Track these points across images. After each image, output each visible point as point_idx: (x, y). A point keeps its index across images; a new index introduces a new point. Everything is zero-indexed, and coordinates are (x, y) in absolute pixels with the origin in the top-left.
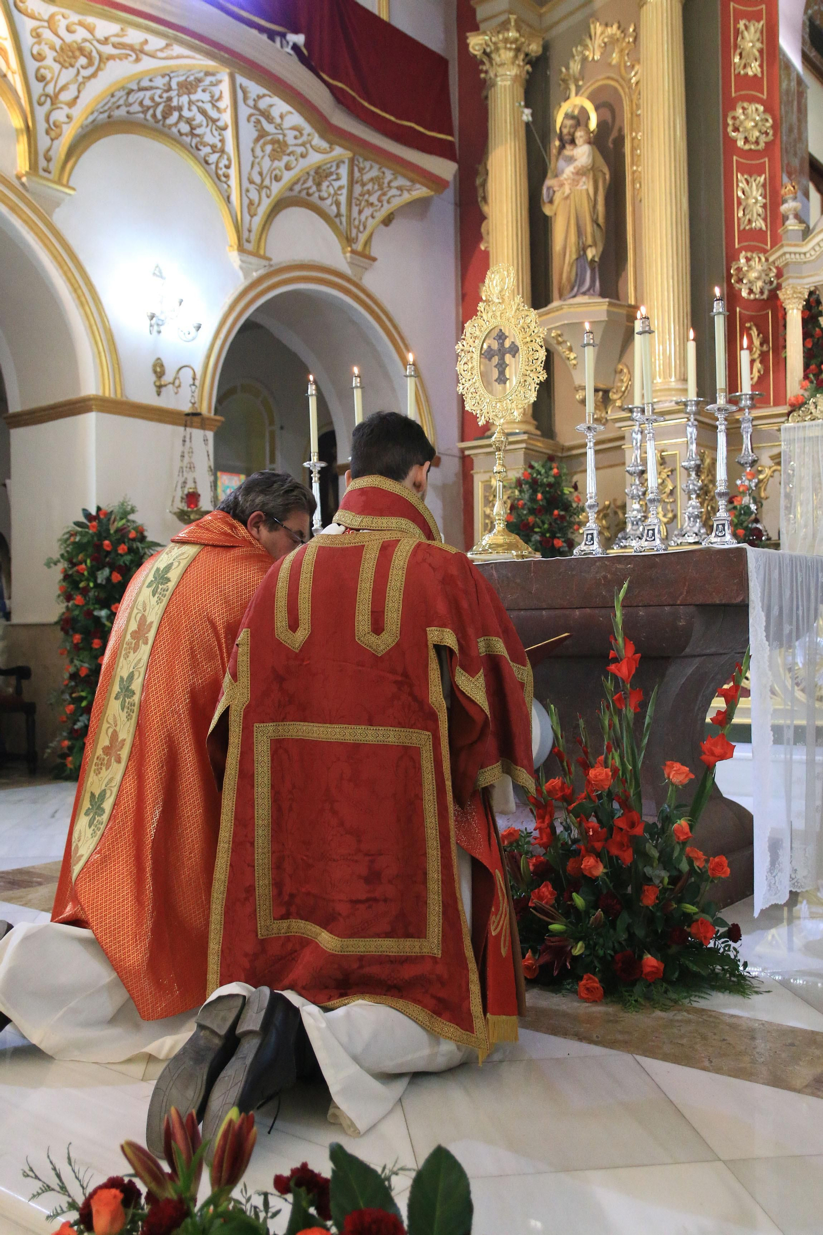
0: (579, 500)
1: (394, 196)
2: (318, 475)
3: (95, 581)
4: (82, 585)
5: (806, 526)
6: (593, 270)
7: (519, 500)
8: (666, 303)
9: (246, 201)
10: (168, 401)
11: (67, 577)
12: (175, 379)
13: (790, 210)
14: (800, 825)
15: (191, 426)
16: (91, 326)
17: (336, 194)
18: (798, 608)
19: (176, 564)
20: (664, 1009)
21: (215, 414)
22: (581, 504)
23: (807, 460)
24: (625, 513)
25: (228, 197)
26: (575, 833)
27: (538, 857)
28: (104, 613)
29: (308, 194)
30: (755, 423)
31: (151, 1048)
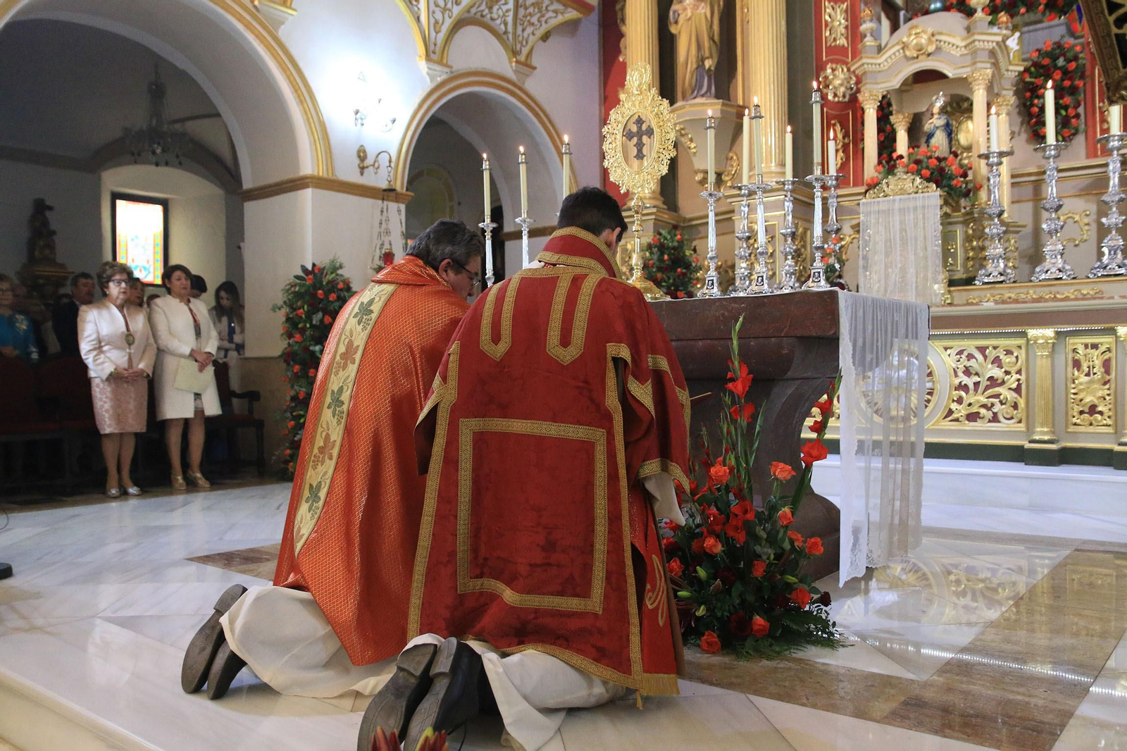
0: (698, 260)
1: (551, 18)
2: (490, 234)
3: (311, 323)
4: (300, 326)
5: (879, 281)
6: (709, 77)
7: (650, 260)
8: (768, 104)
9: (432, 21)
10: (370, 179)
11: (288, 319)
12: (375, 162)
13: (867, 29)
14: (875, 517)
15: (388, 200)
16: (308, 119)
17: (504, 15)
18: (877, 342)
19: (377, 299)
20: (769, 658)
21: (407, 190)
22: (699, 264)
23: (880, 228)
24: (734, 272)
25: (418, 18)
26: (698, 520)
27: (668, 538)
28: (317, 348)
29: (482, 16)
30: (839, 200)
31: (358, 687)
